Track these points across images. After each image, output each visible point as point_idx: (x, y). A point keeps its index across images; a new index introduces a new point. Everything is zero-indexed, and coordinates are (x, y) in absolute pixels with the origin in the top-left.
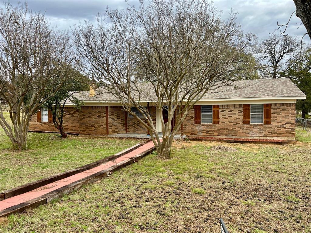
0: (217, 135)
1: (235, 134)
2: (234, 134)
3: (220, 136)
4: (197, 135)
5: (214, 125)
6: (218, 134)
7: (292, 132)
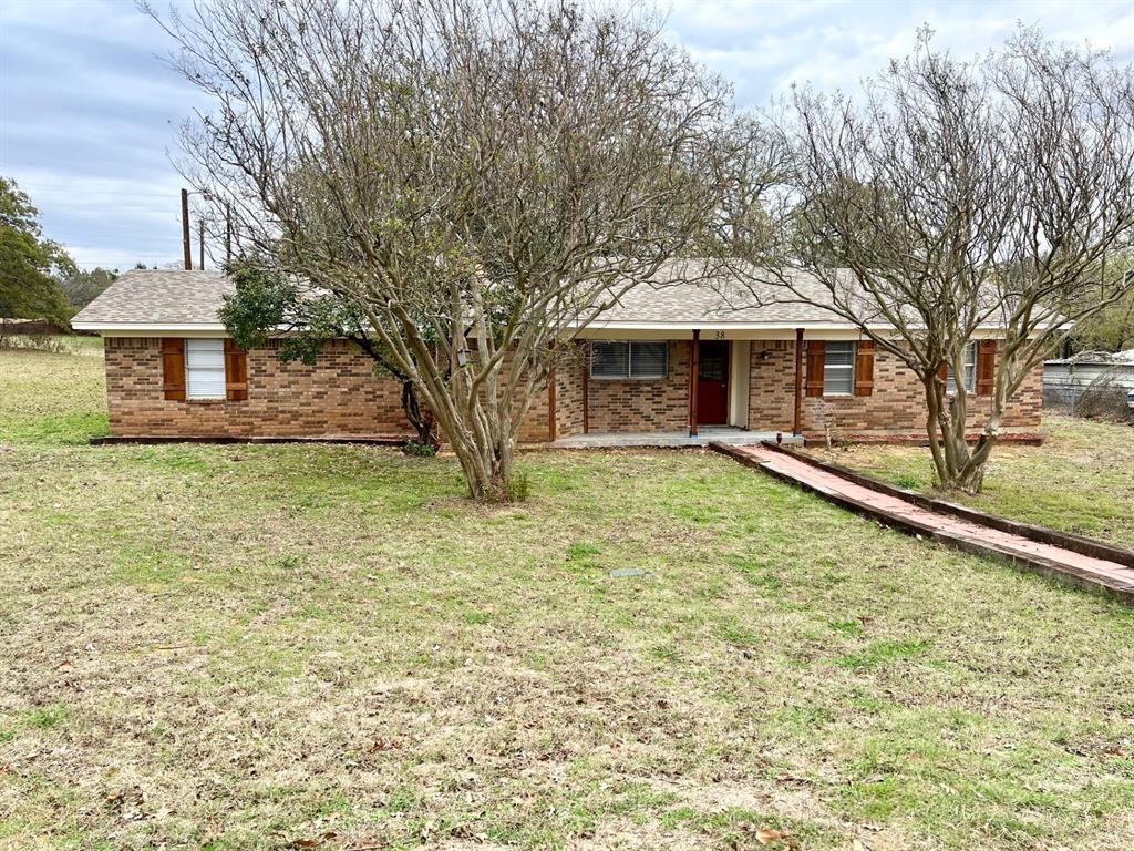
0: (866, 429)
1: (910, 424)
2: (906, 424)
3: (871, 429)
5: (858, 398)
6: (866, 424)
7: (1036, 414)
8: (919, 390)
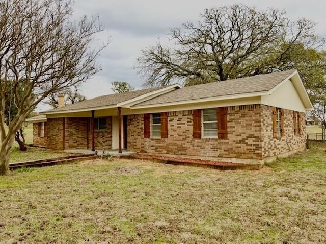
0: (166, 153)
1: (185, 152)
2: (183, 152)
3: (169, 154)
4: (146, 152)
5: (163, 139)
6: (166, 151)
7: (257, 151)
8: (188, 136)
